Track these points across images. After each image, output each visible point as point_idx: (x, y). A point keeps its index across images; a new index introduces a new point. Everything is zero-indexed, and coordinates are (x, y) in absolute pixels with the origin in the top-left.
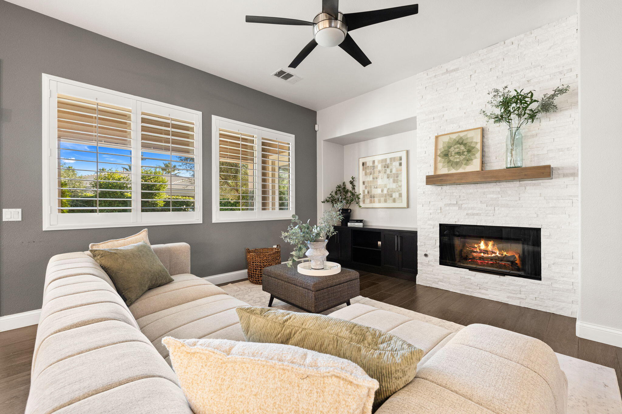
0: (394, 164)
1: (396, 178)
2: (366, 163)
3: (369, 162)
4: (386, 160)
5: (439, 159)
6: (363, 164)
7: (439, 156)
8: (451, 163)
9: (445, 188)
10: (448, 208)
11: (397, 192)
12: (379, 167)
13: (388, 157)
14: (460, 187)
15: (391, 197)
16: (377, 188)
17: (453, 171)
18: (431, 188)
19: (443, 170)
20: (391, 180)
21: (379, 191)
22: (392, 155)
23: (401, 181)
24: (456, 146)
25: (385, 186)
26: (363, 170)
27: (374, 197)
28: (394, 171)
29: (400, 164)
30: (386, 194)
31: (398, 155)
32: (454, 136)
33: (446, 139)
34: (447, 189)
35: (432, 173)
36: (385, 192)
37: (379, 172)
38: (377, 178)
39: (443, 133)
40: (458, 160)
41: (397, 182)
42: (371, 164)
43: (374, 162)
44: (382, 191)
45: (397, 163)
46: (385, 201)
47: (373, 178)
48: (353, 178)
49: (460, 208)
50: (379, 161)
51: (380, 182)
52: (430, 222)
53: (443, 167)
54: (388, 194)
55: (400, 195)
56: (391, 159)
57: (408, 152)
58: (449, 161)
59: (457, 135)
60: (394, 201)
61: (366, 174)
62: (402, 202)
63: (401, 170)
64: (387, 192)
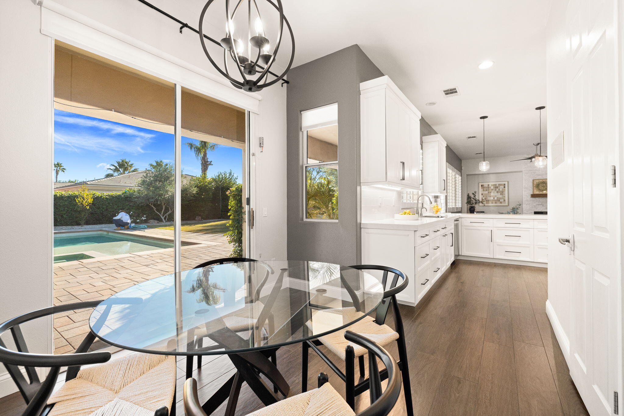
0: (501, 187)
1: (502, 193)
2: (484, 185)
3: (486, 185)
4: (496, 185)
5: (535, 188)
6: (482, 186)
7: (535, 187)
8: (540, 190)
9: (536, 198)
10: (538, 206)
11: (503, 199)
12: (492, 187)
13: (497, 183)
14: (543, 198)
15: (499, 201)
16: (490, 197)
17: (541, 193)
18: (534, 199)
19: (537, 192)
20: (499, 194)
21: (492, 198)
22: (500, 183)
23: (505, 194)
24: (542, 184)
25: (496, 196)
26: (482, 188)
27: (489, 201)
28: (501, 190)
29: (505, 187)
30: (496, 200)
31: (503, 183)
32: (541, 181)
33: (538, 181)
34: (537, 199)
35: (532, 194)
36: (496, 199)
37: (492, 190)
38: (491, 192)
39: (535, 179)
40: (543, 189)
41: (503, 195)
42: (487, 186)
43: (489, 185)
44: (494, 198)
45: (503, 187)
46: (496, 203)
47: (488, 193)
48: (475, 192)
49: (543, 206)
50: (492, 185)
51: (492, 194)
52: (530, 211)
53: (537, 191)
54: (497, 200)
55: (504, 200)
56: (499, 184)
57: (508, 182)
58: (539, 189)
59: (542, 180)
60: (501, 203)
61: (483, 190)
62: (505, 203)
63: (505, 190)
64: (497, 198)
